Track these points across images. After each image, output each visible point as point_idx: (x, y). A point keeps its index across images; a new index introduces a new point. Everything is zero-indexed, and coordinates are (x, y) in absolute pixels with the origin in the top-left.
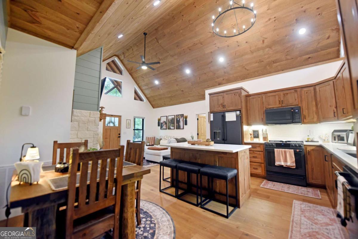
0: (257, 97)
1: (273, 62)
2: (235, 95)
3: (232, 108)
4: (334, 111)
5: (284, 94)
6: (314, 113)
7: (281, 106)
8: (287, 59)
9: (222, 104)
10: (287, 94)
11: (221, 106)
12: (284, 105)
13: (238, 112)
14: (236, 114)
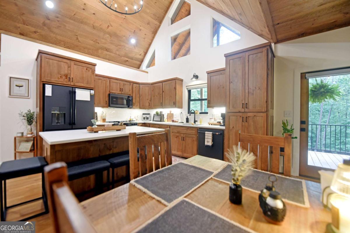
0: (103, 79)
1: (106, 49)
2: (87, 69)
3: (82, 84)
4: (149, 102)
5: (123, 84)
6: (138, 102)
7: (120, 93)
8: (116, 54)
9: (66, 76)
10: (125, 84)
11: (64, 77)
12: (123, 92)
13: (93, 92)
14: (90, 94)
